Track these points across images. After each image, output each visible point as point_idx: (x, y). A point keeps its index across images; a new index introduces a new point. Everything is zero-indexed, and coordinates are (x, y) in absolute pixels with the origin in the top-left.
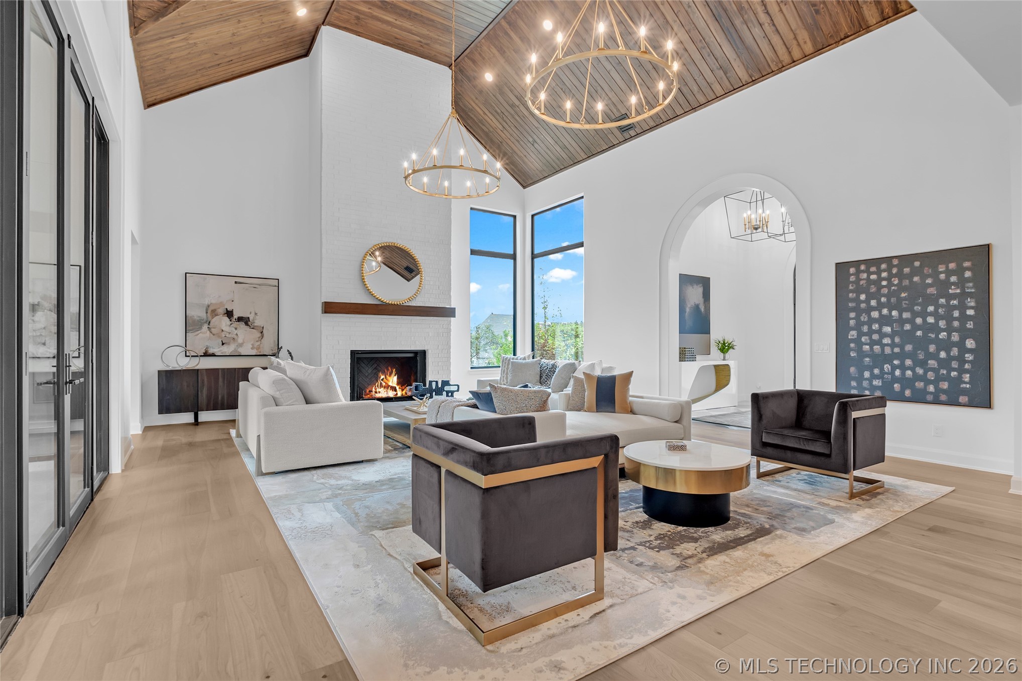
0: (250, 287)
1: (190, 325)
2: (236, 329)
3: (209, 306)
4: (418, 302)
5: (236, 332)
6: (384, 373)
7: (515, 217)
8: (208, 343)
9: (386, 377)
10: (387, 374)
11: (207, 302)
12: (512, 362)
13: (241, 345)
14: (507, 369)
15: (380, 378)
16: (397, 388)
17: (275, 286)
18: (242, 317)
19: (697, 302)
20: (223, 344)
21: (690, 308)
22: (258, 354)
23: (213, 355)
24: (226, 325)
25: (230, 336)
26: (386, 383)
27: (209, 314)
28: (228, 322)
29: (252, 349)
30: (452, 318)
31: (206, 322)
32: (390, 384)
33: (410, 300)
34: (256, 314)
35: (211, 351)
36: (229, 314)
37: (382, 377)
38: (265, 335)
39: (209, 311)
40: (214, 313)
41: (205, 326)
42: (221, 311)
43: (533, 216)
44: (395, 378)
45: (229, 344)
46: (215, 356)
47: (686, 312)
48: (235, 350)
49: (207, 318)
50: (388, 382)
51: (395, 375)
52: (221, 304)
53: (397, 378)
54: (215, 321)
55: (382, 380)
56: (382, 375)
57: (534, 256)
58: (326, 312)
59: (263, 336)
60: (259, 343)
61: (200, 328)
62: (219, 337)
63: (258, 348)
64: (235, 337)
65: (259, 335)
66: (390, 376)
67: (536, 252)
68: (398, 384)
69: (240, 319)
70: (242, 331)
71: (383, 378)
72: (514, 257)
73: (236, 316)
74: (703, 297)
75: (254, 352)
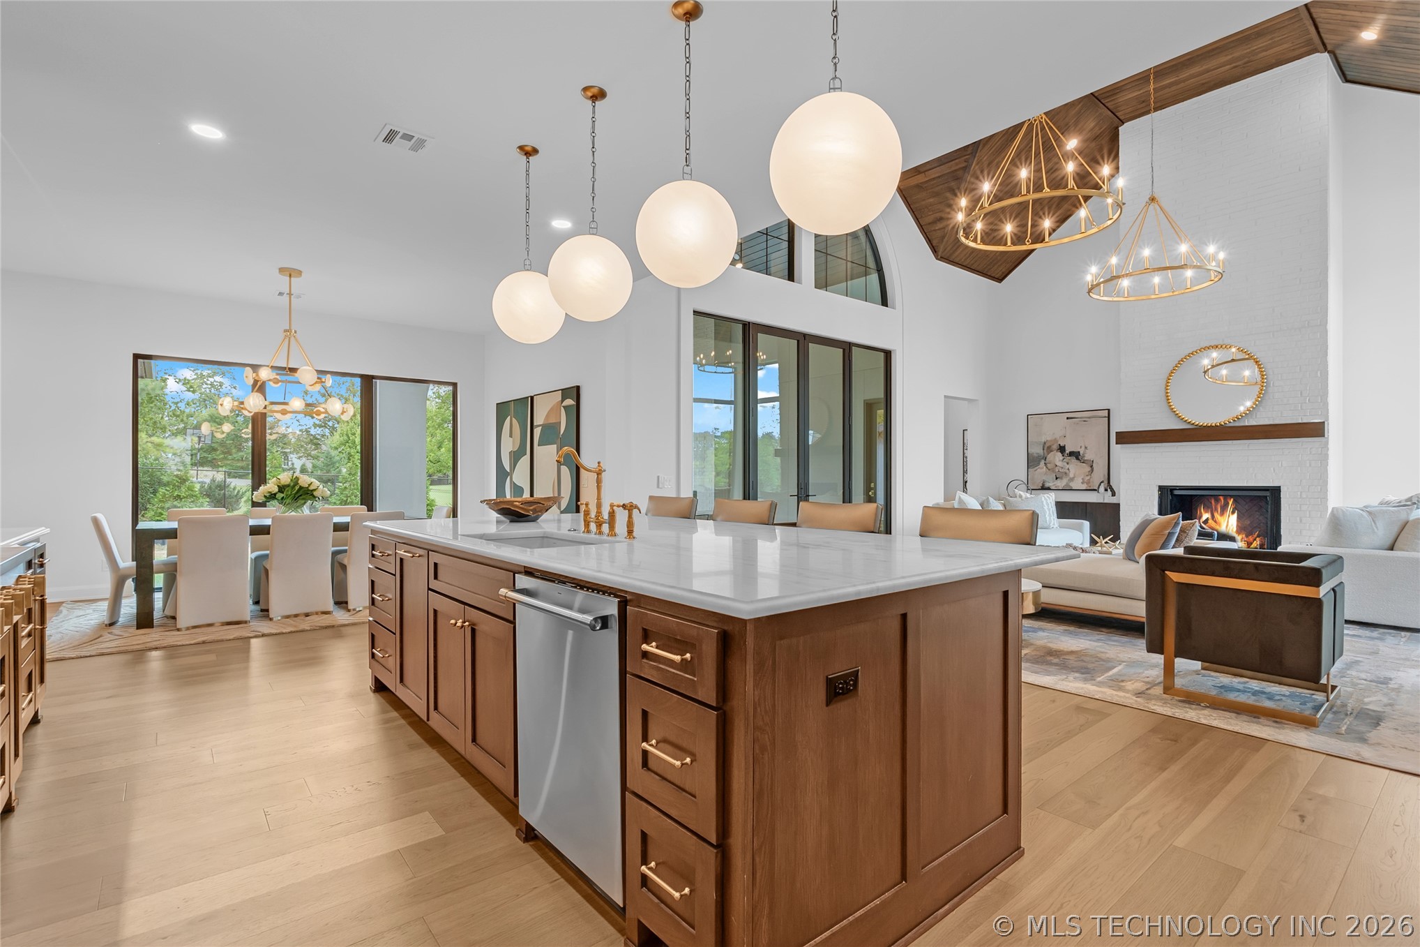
0: (1081, 421)
1: (1032, 462)
2: (1068, 464)
3: (1045, 443)
5: (1068, 466)
6: (1208, 507)
8: (1044, 478)
10: (1216, 509)
11: (1043, 440)
13: (1072, 480)
15: (1201, 517)
17: (1105, 417)
18: (1073, 452)
20: (1057, 478)
22: (1088, 488)
23: (1049, 489)
24: (1059, 461)
25: (1063, 470)
27: (1045, 451)
28: (1062, 458)
29: (1082, 483)
31: (1043, 458)
34: (1086, 448)
35: (1047, 485)
36: (1062, 449)
37: (1206, 516)
38: (1095, 469)
39: (1045, 448)
40: (1049, 450)
41: (1042, 462)
42: (1055, 447)
44: (1233, 519)
45: (1061, 478)
46: (1050, 489)
48: (1067, 485)
49: (1044, 454)
51: (1233, 513)
52: (1056, 440)
53: (1238, 518)
54: (1050, 457)
55: (1206, 522)
56: (1206, 512)
59: (1092, 470)
60: (1088, 478)
61: (1039, 464)
62: (1053, 471)
63: (1088, 483)
64: (1067, 471)
65: (1089, 469)
66: (1222, 513)
68: (1239, 531)
69: (1071, 454)
70: (1074, 468)
71: (1207, 520)
73: (1067, 452)
75: (1084, 487)
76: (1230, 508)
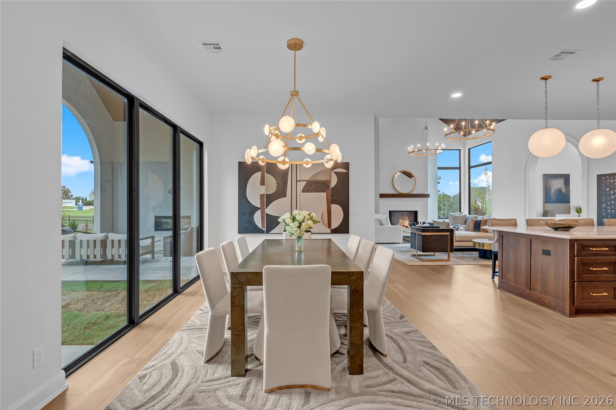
4: (414, 192)
6: (402, 219)
7: (460, 150)
9: (403, 221)
12: (453, 216)
14: (451, 219)
16: (409, 227)
19: (559, 187)
21: (554, 191)
26: (403, 224)
30: (428, 198)
32: (405, 225)
33: (411, 192)
37: (401, 221)
43: (469, 149)
44: (408, 222)
47: (551, 193)
50: (404, 224)
51: (408, 220)
53: (409, 222)
55: (401, 222)
57: (470, 167)
58: (381, 197)
66: (405, 221)
67: (471, 165)
68: (409, 225)
72: (459, 168)
74: (564, 184)
76: (407, 220)
